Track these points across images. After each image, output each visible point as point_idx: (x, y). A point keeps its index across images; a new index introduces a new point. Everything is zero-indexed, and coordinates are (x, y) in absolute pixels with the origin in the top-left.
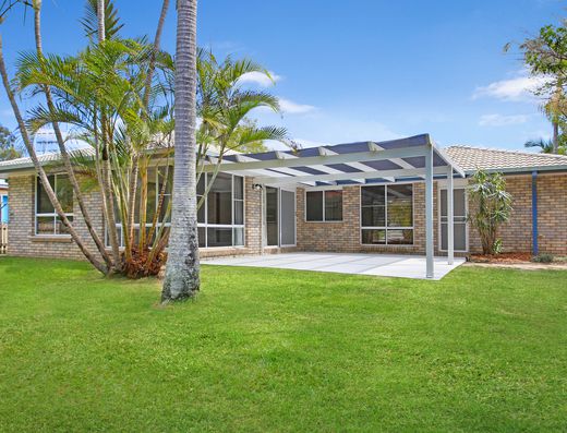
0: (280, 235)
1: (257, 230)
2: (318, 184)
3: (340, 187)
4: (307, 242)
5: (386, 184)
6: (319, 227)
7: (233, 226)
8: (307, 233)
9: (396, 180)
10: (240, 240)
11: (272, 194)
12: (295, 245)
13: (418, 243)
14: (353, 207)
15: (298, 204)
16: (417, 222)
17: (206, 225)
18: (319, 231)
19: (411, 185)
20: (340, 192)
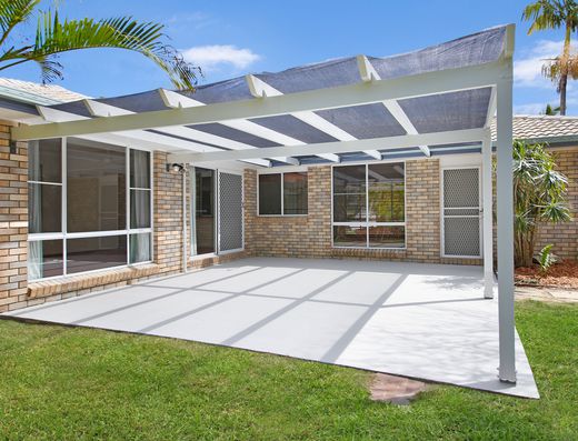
0: (218, 238)
1: (174, 234)
2: (274, 163)
3: (303, 168)
4: (259, 244)
5: (367, 163)
6: (276, 223)
7: (128, 232)
8: (259, 231)
9: (383, 157)
10: (143, 252)
11: (205, 179)
12: (242, 249)
13: (411, 245)
14: (321, 194)
15: (247, 192)
16: (410, 216)
17: (64, 235)
18: (276, 227)
19: (402, 165)
20: (304, 175)
